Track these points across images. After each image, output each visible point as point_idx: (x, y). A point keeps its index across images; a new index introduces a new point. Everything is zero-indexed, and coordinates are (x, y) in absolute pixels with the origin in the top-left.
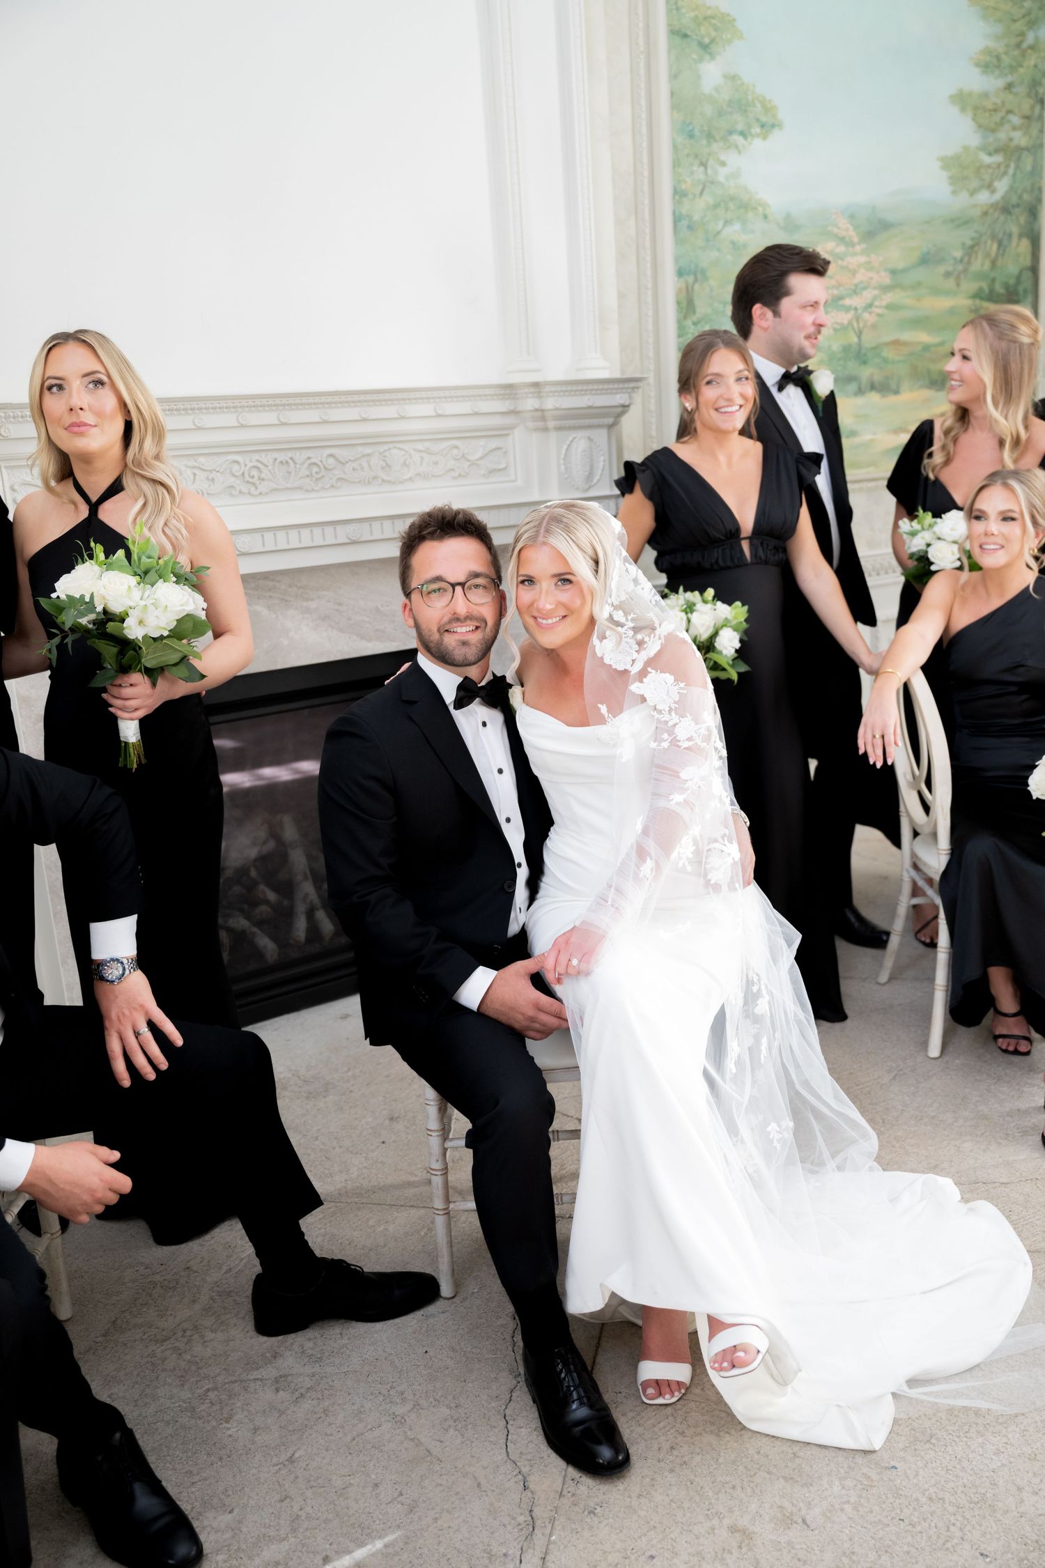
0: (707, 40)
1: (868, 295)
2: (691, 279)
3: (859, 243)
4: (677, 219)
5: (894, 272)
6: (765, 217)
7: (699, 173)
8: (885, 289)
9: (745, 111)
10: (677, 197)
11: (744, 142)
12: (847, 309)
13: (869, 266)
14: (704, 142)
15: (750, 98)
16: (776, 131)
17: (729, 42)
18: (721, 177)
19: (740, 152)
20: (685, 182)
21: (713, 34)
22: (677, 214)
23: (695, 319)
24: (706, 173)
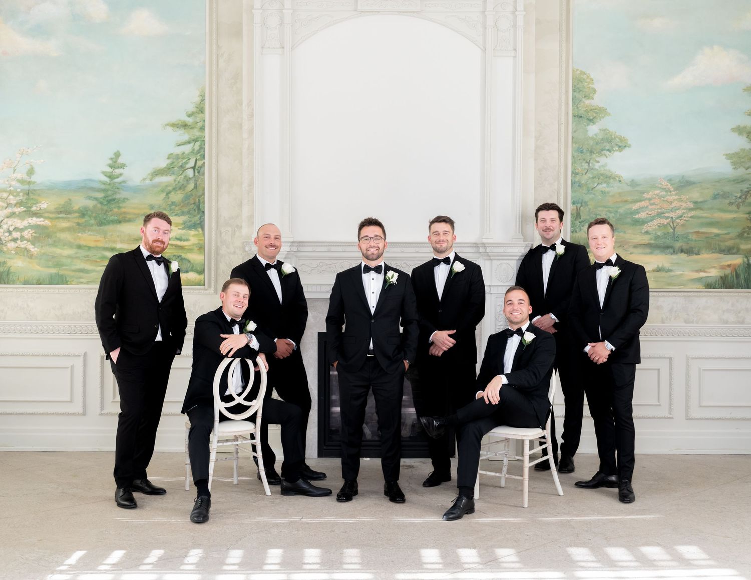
0: (591, 118)
1: (679, 212)
2: (579, 205)
3: (674, 191)
4: (573, 183)
5: (696, 203)
6: (620, 181)
7: (586, 166)
8: (691, 209)
9: (611, 142)
10: (574, 175)
11: (609, 153)
12: (667, 218)
13: (680, 200)
14: (589, 154)
15: (613, 137)
16: (627, 148)
17: (603, 117)
18: (597, 166)
19: (607, 157)
20: (578, 169)
21: (595, 115)
22: (573, 181)
23: (580, 220)
24: (589, 166)
